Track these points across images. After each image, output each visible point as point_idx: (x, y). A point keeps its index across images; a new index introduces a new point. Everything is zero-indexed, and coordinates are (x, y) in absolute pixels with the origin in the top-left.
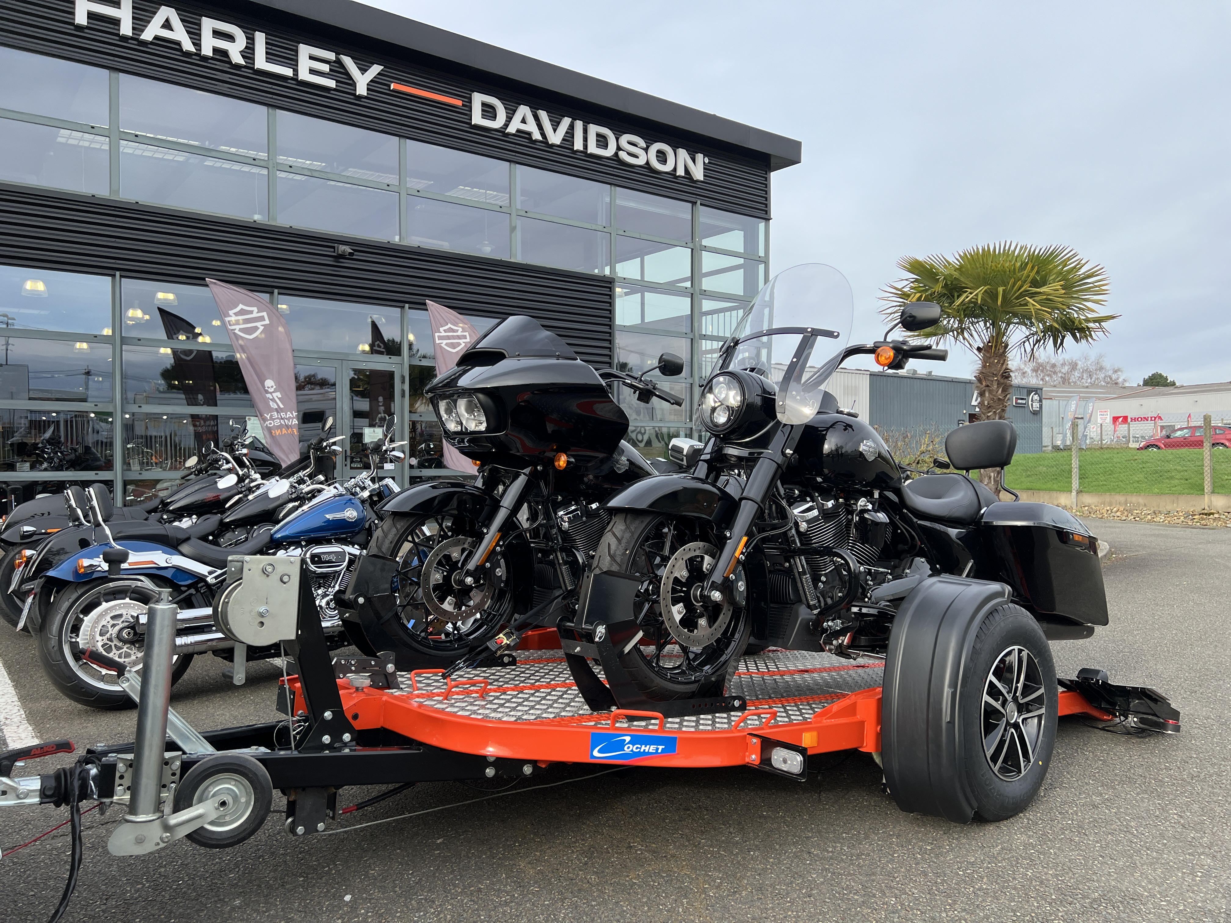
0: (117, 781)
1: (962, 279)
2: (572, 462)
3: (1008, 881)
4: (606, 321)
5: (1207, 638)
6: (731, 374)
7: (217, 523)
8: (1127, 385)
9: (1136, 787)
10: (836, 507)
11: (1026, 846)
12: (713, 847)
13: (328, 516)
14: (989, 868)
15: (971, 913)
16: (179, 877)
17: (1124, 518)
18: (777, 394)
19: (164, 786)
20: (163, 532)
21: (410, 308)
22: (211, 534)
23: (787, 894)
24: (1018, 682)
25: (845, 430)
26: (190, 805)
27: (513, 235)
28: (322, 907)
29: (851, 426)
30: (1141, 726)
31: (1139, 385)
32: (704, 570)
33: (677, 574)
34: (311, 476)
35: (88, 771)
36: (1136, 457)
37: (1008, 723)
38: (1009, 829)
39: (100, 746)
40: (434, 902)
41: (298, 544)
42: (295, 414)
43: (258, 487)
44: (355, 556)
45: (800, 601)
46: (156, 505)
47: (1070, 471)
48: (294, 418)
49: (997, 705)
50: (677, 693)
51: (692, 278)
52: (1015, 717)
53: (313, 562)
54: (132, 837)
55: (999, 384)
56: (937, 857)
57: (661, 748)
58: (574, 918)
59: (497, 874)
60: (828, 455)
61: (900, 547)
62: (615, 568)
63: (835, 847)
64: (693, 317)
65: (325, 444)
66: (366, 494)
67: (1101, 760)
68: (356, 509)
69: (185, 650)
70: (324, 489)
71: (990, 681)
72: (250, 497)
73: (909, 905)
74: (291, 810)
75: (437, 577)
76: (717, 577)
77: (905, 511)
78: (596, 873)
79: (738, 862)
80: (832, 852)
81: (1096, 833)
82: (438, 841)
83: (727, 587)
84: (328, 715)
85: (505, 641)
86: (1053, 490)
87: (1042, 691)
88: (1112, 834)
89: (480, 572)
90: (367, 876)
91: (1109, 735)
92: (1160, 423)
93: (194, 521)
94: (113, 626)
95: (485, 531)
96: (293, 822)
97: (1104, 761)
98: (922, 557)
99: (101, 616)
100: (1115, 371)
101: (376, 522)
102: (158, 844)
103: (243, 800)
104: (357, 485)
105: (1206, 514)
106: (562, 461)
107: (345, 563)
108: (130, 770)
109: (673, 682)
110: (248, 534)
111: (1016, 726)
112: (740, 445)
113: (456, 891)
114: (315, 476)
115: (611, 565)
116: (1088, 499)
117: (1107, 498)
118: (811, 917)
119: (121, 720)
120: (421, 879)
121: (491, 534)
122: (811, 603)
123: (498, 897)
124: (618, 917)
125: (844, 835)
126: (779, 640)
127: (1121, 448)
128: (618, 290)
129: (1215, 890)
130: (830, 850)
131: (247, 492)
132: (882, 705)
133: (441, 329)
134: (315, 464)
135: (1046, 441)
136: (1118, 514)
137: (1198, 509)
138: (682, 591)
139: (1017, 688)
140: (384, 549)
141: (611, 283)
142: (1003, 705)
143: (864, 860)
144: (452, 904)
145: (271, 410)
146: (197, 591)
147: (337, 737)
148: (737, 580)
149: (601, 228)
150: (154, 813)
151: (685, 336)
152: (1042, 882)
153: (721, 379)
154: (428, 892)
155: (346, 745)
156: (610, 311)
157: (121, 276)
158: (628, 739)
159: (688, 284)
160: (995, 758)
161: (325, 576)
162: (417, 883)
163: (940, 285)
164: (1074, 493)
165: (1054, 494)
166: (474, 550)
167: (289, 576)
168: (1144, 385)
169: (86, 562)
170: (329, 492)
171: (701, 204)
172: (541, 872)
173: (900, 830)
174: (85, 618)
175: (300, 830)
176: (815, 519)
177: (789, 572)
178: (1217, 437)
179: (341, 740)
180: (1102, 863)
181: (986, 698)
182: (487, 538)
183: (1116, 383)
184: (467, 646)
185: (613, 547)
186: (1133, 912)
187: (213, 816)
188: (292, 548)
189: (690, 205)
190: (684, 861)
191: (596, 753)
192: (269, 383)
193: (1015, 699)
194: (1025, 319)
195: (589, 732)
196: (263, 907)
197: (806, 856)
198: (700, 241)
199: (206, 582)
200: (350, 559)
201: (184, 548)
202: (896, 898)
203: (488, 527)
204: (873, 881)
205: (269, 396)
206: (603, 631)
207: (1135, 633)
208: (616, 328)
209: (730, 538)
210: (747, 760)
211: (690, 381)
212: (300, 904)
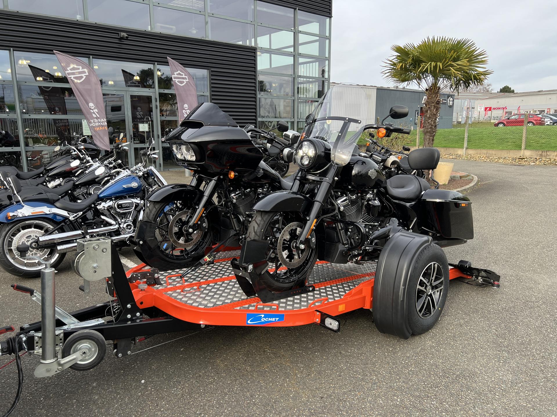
0: (35, 345)
1: (421, 57)
2: (237, 175)
3: (422, 366)
4: (253, 69)
5: (515, 231)
6: (310, 141)
7: (72, 185)
8: (493, 92)
9: (479, 315)
10: (357, 198)
11: (432, 347)
12: (300, 351)
13: (124, 186)
14: (415, 359)
15: (407, 383)
16: (68, 371)
17: (485, 160)
18: (331, 150)
19: (57, 345)
20: (46, 197)
21: (157, 64)
22: (70, 190)
23: (331, 375)
24: (432, 277)
25: (362, 164)
26: (69, 355)
27: (207, 26)
28: (132, 386)
29: (365, 163)
30: (484, 283)
31: (498, 92)
32: (297, 234)
33: (285, 238)
34: (115, 161)
35: (21, 338)
36: (493, 132)
37: (427, 295)
38: (424, 338)
39: (26, 326)
40: (180, 382)
41: (111, 200)
42: (105, 120)
43: (91, 166)
44: (138, 203)
45: (339, 241)
46: (42, 171)
47: (464, 139)
48: (104, 122)
49: (423, 289)
50: (284, 288)
51: (294, 46)
52: (430, 292)
53: (119, 208)
54: (44, 369)
55: (435, 107)
56: (394, 354)
57: (277, 319)
58: (240, 390)
59: (207, 367)
60: (354, 176)
61: (385, 211)
62: (257, 238)
63: (351, 350)
64: (295, 66)
65: (120, 146)
66: (141, 174)
67: (465, 300)
68: (137, 182)
69: (62, 252)
70: (121, 172)
71: (421, 280)
72: (87, 172)
73: (381, 380)
74: (115, 347)
75: (176, 229)
76: (302, 238)
77: (388, 196)
78: (250, 365)
79: (311, 358)
80: (350, 352)
81: (460, 340)
82: (182, 350)
83: (307, 242)
84: (129, 306)
85: (208, 259)
86: (455, 147)
87: (443, 279)
88: (467, 340)
89: (195, 227)
90: (150, 369)
91: (469, 286)
92: (505, 110)
93: (61, 180)
94: (28, 241)
95: (197, 207)
96: (117, 351)
97: (467, 301)
98: (394, 217)
99: (21, 237)
100: (488, 85)
101: (147, 186)
102: (56, 371)
103: (93, 350)
104: (136, 169)
105: (521, 159)
106: (232, 175)
107: (134, 208)
108: (41, 339)
109: (283, 283)
110: (87, 189)
111: (431, 295)
112: (314, 174)
113: (190, 377)
114: (117, 161)
115: (255, 236)
116: (471, 152)
117: (479, 151)
118: (340, 387)
119: (36, 284)
120: (174, 370)
121: (200, 209)
122: (344, 242)
123: (208, 379)
124: (259, 389)
125: (356, 343)
126: (330, 259)
127: (487, 123)
128: (258, 53)
129: (508, 370)
130: (349, 351)
131: (85, 168)
132: (374, 290)
133: (175, 73)
134: (116, 155)
135: (454, 119)
136: (483, 158)
137: (518, 157)
138: (287, 244)
139: (432, 279)
140: (151, 218)
141: (255, 50)
142: (425, 288)
143: (364, 357)
144: (188, 384)
145: (94, 118)
146: (65, 223)
147: (133, 315)
148: (312, 238)
149: (250, 22)
150: (54, 358)
151: (291, 76)
152: (436, 367)
153: (306, 143)
154: (177, 377)
155: (138, 318)
156: (255, 64)
157: (13, 50)
158: (263, 316)
159: (292, 50)
160: (420, 311)
161: (125, 214)
162: (173, 373)
163: (410, 59)
164: (465, 149)
165: (456, 149)
166: (193, 216)
167: (106, 249)
168: (500, 92)
169: (11, 214)
170: (124, 173)
171: (299, 10)
172: (226, 365)
173: (379, 340)
174: (14, 238)
175: (120, 355)
176: (348, 205)
177: (335, 229)
178: (530, 119)
179: (136, 316)
180: (462, 356)
181: (418, 287)
182: (198, 211)
183: (488, 91)
184: (191, 257)
185: (256, 228)
186: (473, 381)
187: (81, 358)
188: (108, 201)
189: (293, 10)
190: (287, 358)
191: (249, 322)
192: (91, 105)
193: (431, 284)
194: (448, 77)
195: (246, 313)
196: (106, 387)
197: (339, 355)
198: (298, 28)
199: (69, 220)
200: (136, 205)
201: (57, 204)
202: (376, 376)
203: (198, 205)
204: (367, 367)
205: (91, 111)
206: (252, 267)
207: (485, 228)
208: (258, 73)
209: (309, 220)
210: (314, 321)
211: (293, 98)
212: (122, 385)
